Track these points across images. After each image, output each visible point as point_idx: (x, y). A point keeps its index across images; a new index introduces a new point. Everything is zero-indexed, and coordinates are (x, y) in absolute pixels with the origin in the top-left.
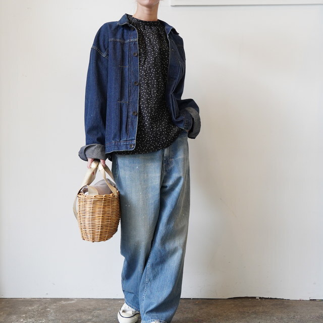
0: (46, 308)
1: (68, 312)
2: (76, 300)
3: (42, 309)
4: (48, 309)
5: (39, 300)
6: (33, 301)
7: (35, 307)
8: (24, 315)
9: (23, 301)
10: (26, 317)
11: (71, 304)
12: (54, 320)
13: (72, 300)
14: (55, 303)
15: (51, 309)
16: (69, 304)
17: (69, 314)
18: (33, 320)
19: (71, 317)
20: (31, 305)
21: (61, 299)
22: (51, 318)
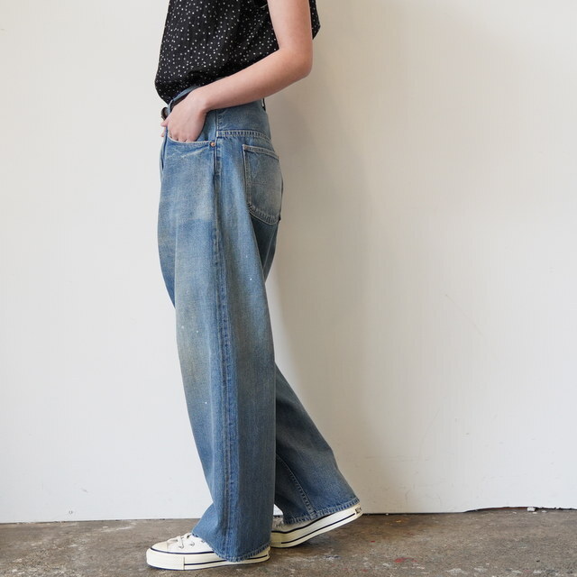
0: (68, 542)
1: (117, 550)
2: (134, 523)
3: (59, 546)
4: (74, 545)
5: (54, 527)
6: (40, 529)
7: (45, 540)
8: (20, 560)
9: (17, 529)
10: (24, 564)
11: (123, 532)
12: (86, 568)
13: (125, 523)
14: (89, 530)
15: (80, 545)
16: (118, 532)
17: (119, 554)
18: (39, 569)
19: (122, 560)
20: (36, 537)
21: (101, 523)
22: (78, 563)
